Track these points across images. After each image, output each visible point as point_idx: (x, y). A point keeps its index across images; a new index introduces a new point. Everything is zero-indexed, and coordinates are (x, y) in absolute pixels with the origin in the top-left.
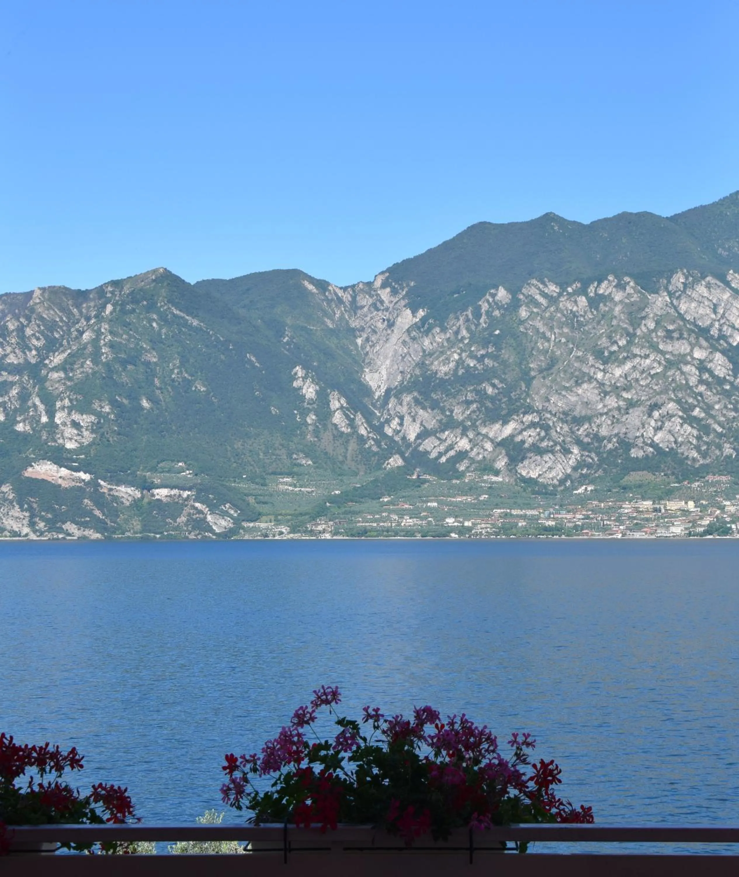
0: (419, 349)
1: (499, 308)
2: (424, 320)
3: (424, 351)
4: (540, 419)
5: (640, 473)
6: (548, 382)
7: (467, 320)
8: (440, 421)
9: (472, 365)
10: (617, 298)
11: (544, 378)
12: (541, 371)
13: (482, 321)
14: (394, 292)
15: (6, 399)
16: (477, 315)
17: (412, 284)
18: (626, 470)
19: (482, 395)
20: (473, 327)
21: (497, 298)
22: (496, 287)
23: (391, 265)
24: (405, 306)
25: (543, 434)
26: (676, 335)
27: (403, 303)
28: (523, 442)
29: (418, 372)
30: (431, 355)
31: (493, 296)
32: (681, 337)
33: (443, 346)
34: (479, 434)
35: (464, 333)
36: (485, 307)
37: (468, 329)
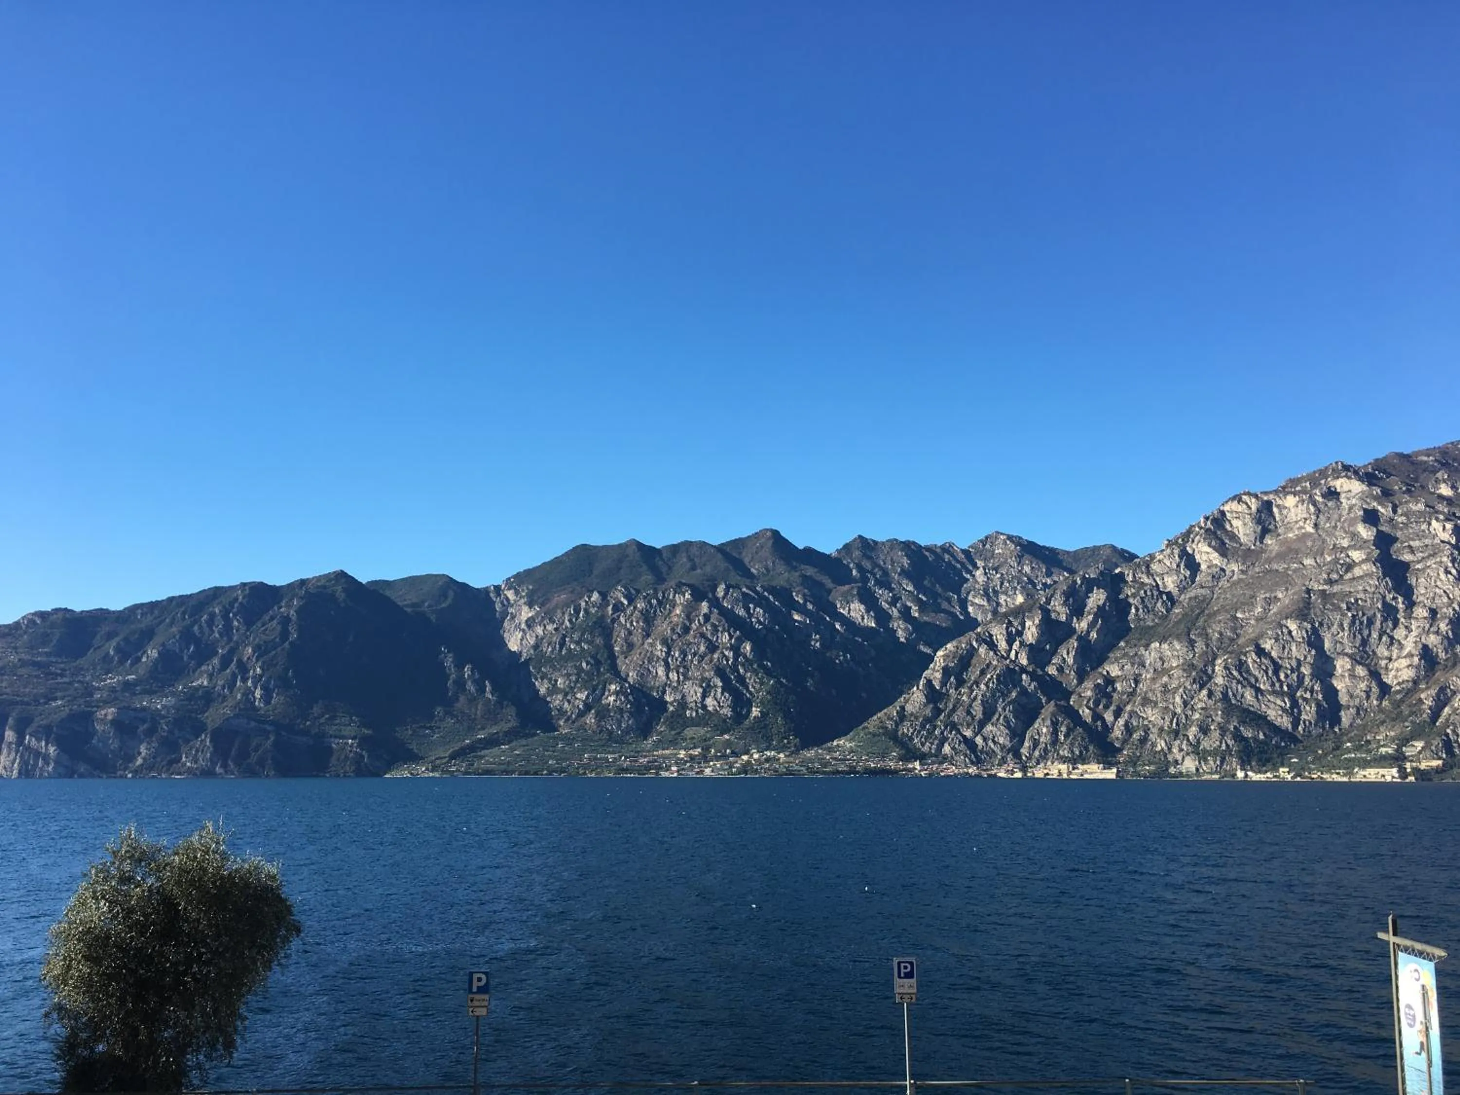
0: (534, 635)
1: (594, 606)
2: (538, 614)
3: (537, 637)
4: (621, 688)
5: (694, 728)
6: (627, 661)
7: (570, 614)
8: (548, 689)
9: (572, 647)
10: (678, 602)
11: (626, 658)
12: (622, 653)
13: (581, 615)
14: (517, 593)
15: (210, 667)
16: (577, 611)
17: (531, 587)
18: (685, 726)
19: (580, 669)
20: (574, 620)
21: (592, 599)
22: (592, 592)
23: (515, 573)
24: (525, 603)
25: (623, 698)
26: (720, 629)
27: (523, 601)
28: (609, 704)
29: (532, 652)
30: (542, 639)
31: (589, 598)
32: (724, 630)
33: (551, 634)
34: (576, 698)
35: (567, 623)
36: (583, 604)
37: (570, 621)
